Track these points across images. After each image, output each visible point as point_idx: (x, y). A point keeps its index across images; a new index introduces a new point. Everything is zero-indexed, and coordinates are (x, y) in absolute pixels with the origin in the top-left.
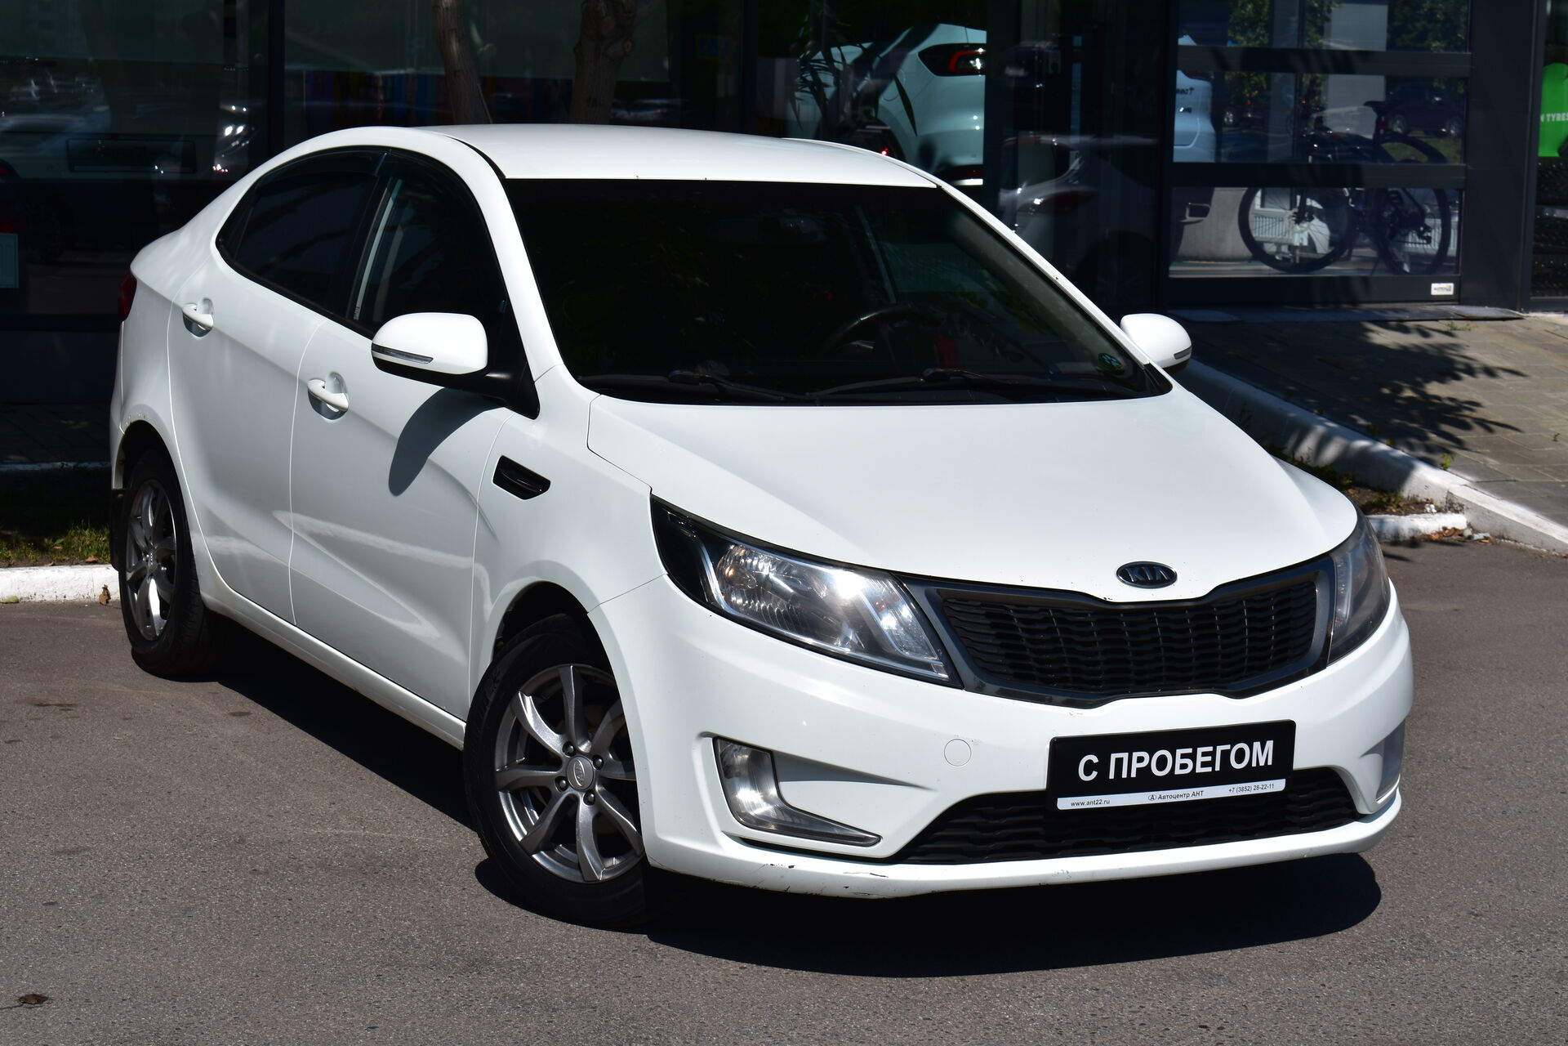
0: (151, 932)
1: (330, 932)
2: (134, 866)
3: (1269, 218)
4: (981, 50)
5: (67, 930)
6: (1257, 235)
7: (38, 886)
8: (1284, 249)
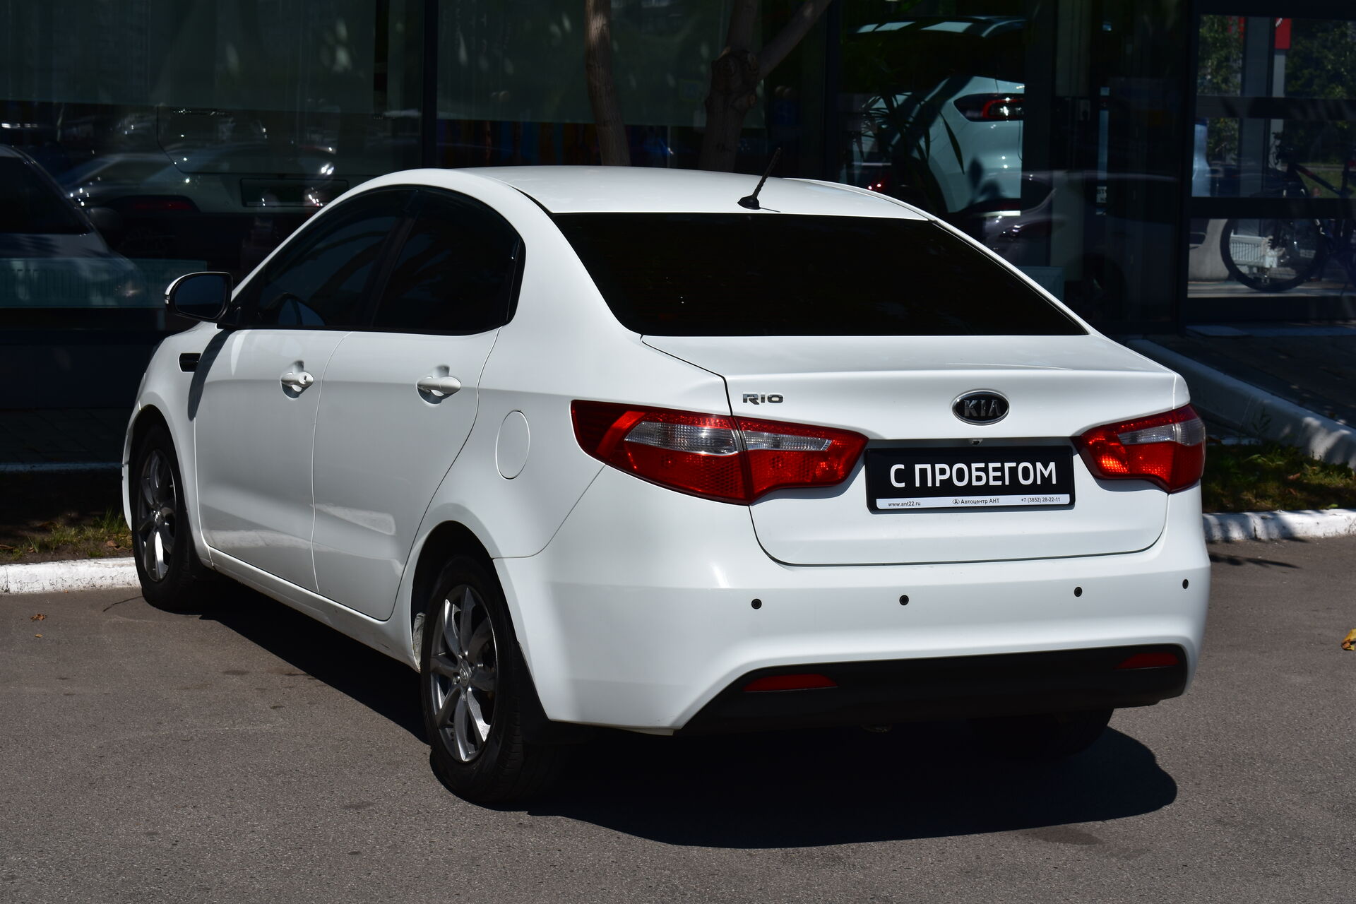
0: (449, 878)
1: (603, 880)
2: (416, 819)
3: (1246, 244)
4: (1008, 99)
5: (376, 877)
6: (1237, 259)
7: (339, 837)
8: (1255, 270)
